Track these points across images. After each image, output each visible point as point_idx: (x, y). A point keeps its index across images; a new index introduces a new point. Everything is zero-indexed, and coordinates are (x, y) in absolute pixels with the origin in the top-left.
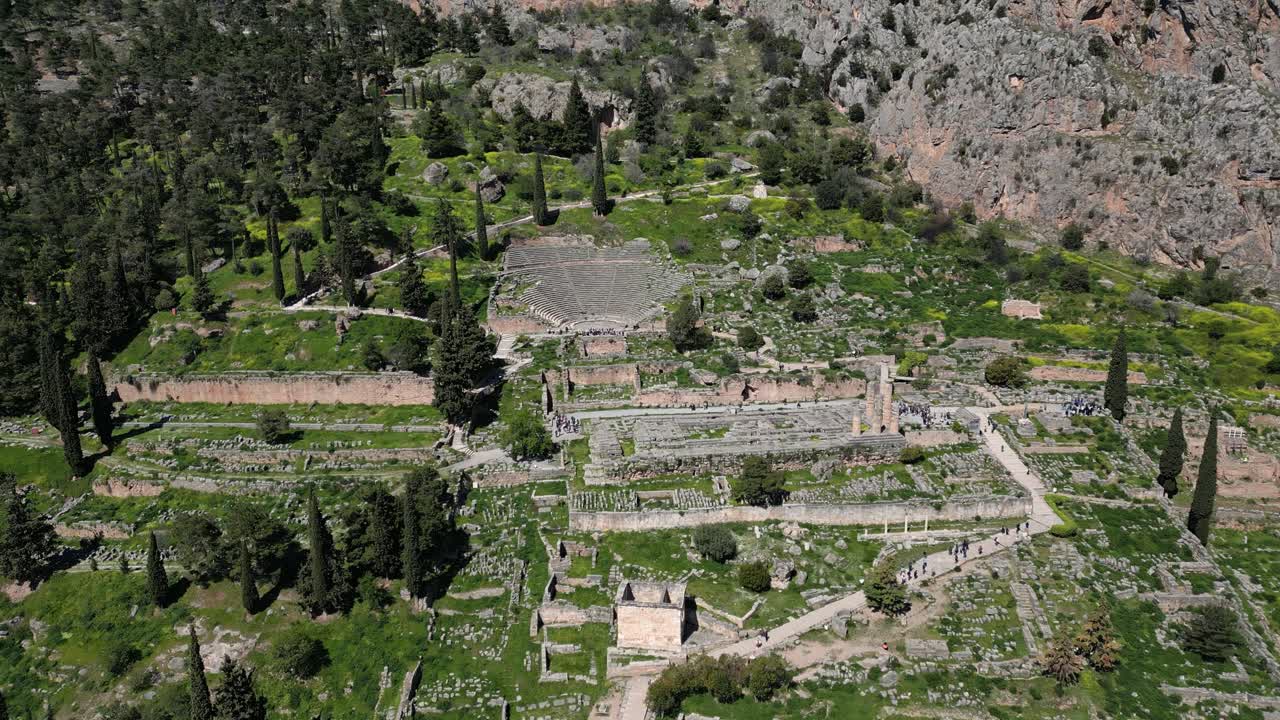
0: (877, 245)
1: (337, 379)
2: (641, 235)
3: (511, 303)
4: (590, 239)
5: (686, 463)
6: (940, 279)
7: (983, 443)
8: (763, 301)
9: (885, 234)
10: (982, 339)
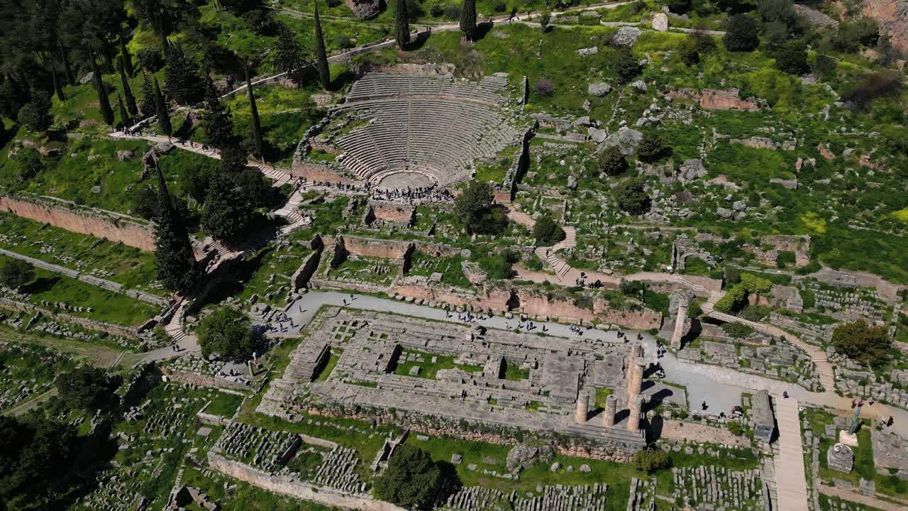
0: (781, 107)
1: (116, 222)
2: (502, 70)
3: (325, 147)
4: (450, 69)
5: (365, 412)
6: (851, 164)
7: (771, 456)
8: (596, 174)
9: (799, 91)
10: (860, 273)
